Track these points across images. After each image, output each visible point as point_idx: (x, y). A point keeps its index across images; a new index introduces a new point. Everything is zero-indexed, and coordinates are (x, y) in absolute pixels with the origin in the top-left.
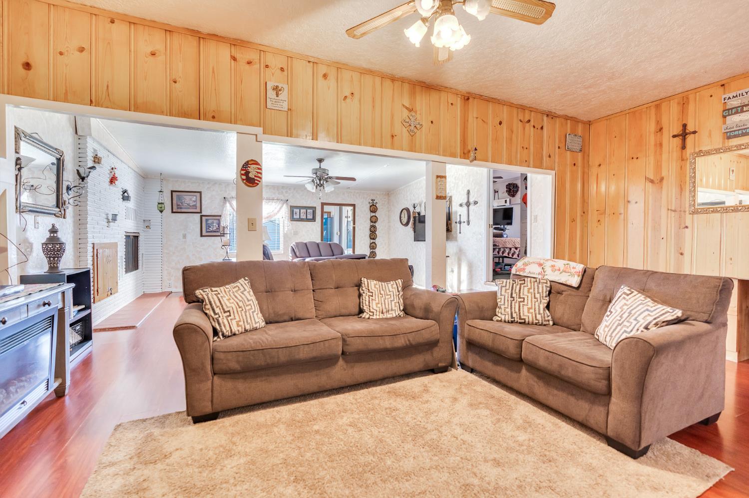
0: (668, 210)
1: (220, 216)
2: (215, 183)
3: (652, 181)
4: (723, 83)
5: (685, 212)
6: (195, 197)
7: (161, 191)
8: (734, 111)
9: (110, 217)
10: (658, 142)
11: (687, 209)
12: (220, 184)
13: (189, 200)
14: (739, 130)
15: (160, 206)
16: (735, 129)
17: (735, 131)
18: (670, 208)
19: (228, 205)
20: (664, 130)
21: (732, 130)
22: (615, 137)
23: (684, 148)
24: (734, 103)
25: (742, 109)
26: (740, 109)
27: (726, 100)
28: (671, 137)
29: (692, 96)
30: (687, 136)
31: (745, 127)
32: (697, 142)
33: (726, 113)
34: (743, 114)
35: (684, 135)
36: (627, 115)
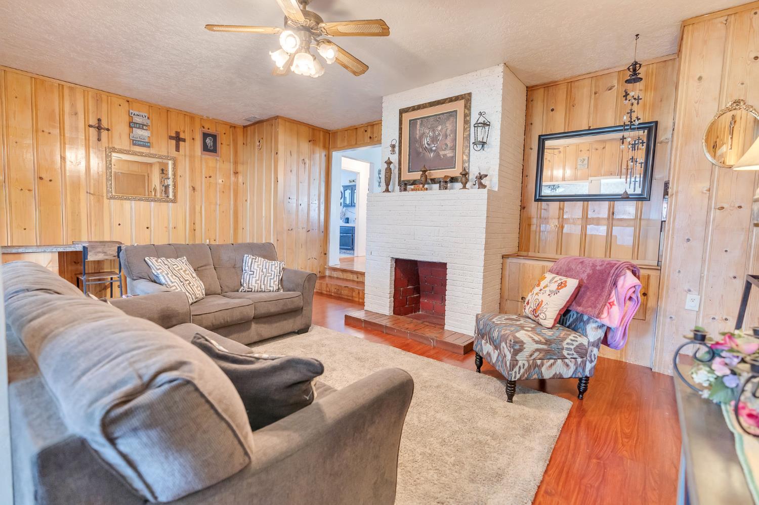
0: (87, 192)
4: (129, 100)
5: (103, 196)
8: (138, 126)
10: (73, 125)
11: (105, 195)
14: (141, 141)
16: (138, 139)
17: (139, 141)
18: (88, 192)
20: (79, 115)
21: (137, 139)
22: (16, 98)
23: (99, 140)
24: (137, 120)
25: (143, 127)
26: (141, 126)
27: (132, 115)
28: (87, 125)
29: (104, 97)
30: (102, 130)
31: (145, 141)
32: (110, 139)
33: (132, 125)
34: (144, 131)
35: (99, 128)
36: (33, 79)
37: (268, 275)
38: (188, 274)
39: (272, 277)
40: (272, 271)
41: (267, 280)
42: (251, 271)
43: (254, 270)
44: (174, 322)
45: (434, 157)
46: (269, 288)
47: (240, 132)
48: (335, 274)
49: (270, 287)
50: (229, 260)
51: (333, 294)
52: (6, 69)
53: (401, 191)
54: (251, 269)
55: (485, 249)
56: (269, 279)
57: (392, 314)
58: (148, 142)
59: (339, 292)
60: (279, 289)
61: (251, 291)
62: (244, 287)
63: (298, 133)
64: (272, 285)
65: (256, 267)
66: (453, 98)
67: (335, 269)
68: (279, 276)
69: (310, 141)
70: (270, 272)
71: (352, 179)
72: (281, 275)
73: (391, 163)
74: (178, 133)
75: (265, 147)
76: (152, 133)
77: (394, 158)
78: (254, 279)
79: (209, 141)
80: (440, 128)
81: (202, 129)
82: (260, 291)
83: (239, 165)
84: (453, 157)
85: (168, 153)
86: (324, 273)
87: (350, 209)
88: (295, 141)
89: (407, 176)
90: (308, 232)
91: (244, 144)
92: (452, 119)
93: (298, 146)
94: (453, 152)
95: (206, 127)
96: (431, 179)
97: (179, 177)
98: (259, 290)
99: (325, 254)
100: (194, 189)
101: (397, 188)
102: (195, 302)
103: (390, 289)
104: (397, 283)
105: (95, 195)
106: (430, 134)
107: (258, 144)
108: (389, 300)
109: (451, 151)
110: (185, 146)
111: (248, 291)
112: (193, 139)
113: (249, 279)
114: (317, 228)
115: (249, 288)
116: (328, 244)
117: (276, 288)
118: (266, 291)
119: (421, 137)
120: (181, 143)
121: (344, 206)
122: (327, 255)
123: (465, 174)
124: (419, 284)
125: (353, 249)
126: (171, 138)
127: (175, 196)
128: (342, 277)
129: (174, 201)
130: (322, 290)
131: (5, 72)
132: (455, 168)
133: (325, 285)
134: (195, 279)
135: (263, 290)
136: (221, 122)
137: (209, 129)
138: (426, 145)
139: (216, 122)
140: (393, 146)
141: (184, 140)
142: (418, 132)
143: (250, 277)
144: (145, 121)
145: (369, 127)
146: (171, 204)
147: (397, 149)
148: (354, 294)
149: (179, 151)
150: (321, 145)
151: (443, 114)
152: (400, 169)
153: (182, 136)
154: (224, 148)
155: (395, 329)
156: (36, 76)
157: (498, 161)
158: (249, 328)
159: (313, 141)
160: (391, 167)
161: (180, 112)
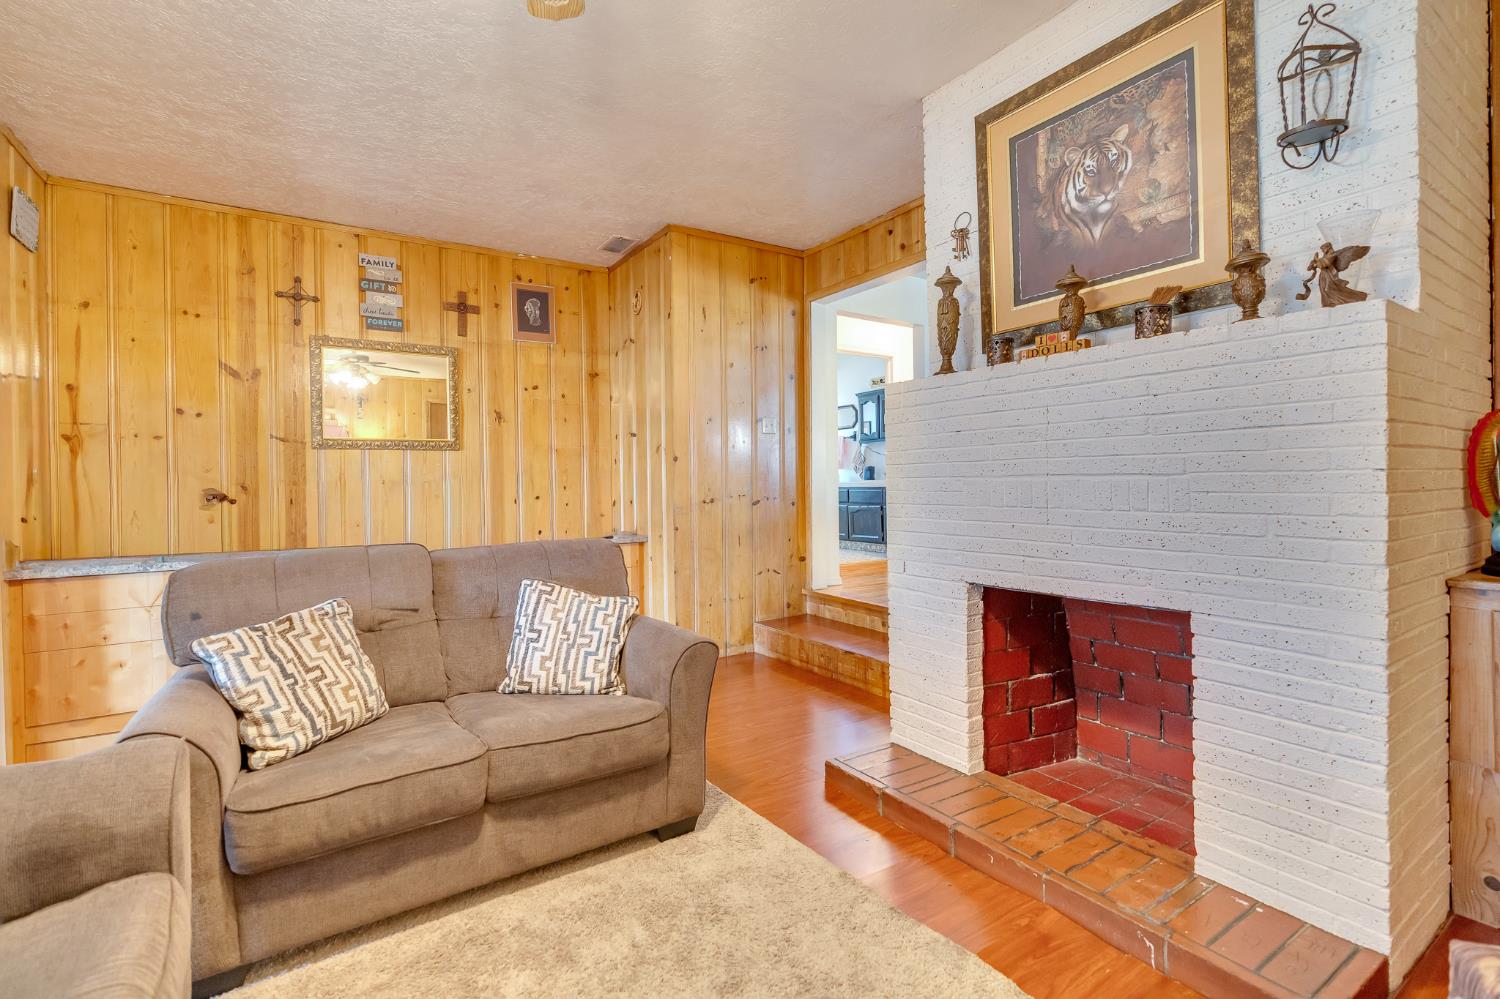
0: (272, 436)
3: (235, 374)
4: (359, 232)
5: (303, 443)
8: (376, 286)
10: (246, 295)
11: (308, 439)
14: (383, 319)
16: (378, 315)
17: (378, 318)
18: (274, 434)
20: (258, 273)
21: (374, 315)
22: (134, 248)
23: (297, 322)
24: (375, 273)
25: (386, 287)
26: (383, 285)
27: (364, 264)
28: (273, 294)
29: (308, 232)
30: (303, 302)
31: (390, 317)
32: (320, 319)
33: (365, 285)
34: (388, 296)
35: (297, 297)
36: (168, 207)
37: (580, 640)
38: (327, 648)
39: (593, 649)
40: (593, 628)
41: (577, 659)
42: (532, 630)
43: (539, 628)
44: (89, 876)
45: (1104, 238)
46: (579, 683)
47: (600, 281)
48: (827, 612)
49: (584, 678)
50: (477, 598)
51: (816, 669)
52: (115, 192)
53: (991, 362)
54: (532, 623)
55: (1389, 563)
56: (582, 654)
57: (981, 768)
58: (397, 320)
59: (831, 667)
60: (610, 685)
61: (529, 691)
62: (510, 678)
63: (720, 262)
64: (589, 673)
65: (547, 619)
66: (1173, 14)
67: (825, 599)
68: (614, 644)
69: (752, 281)
70: (587, 632)
71: (877, 376)
72: (622, 640)
73: (956, 282)
74: (462, 295)
75: (646, 306)
76: (406, 300)
77: (967, 270)
78: (538, 655)
79: (531, 308)
80: (1123, 133)
81: (517, 282)
82: (554, 693)
83: (600, 358)
84: (1183, 221)
85: (442, 340)
86: (801, 606)
87: (876, 446)
88: (715, 283)
89: (1010, 317)
90: (754, 504)
91: (610, 308)
92: (1170, 88)
93: (723, 294)
94: (1184, 201)
95: (525, 276)
96: (1099, 314)
97: (465, 391)
98: (551, 688)
99: (803, 559)
100: (499, 417)
101: (980, 358)
102: (330, 739)
103: (970, 686)
104: (992, 666)
105: (288, 441)
106: (1088, 162)
107: (633, 300)
108: (967, 722)
109: (1174, 200)
110: (479, 324)
111: (521, 692)
112: (497, 306)
113: (526, 653)
114: (777, 495)
115: (521, 683)
116: (808, 534)
117: (600, 682)
118: (570, 691)
119: (1057, 177)
120: (471, 318)
121: (863, 441)
122: (807, 561)
123: (1249, 264)
124: (1070, 665)
125: (883, 540)
126: (448, 307)
127: (457, 435)
128: (844, 619)
129: (456, 446)
130: (788, 655)
131: (114, 199)
132: (1195, 256)
133: (798, 642)
134: (348, 662)
135: (563, 690)
136: (558, 263)
137: (530, 281)
138: (1075, 204)
139: (549, 265)
140: (962, 235)
141: (476, 310)
142: (1041, 170)
143: (527, 649)
144: (395, 275)
145: (899, 221)
146: (449, 455)
147: (973, 242)
148: (870, 676)
149: (465, 335)
150: (783, 288)
151: (1132, 81)
152: (986, 300)
153: (471, 301)
154: (568, 322)
155: (992, 853)
156: (173, 201)
157: (1414, 189)
158: (473, 835)
159: (760, 280)
160: (955, 295)
161: (466, 249)
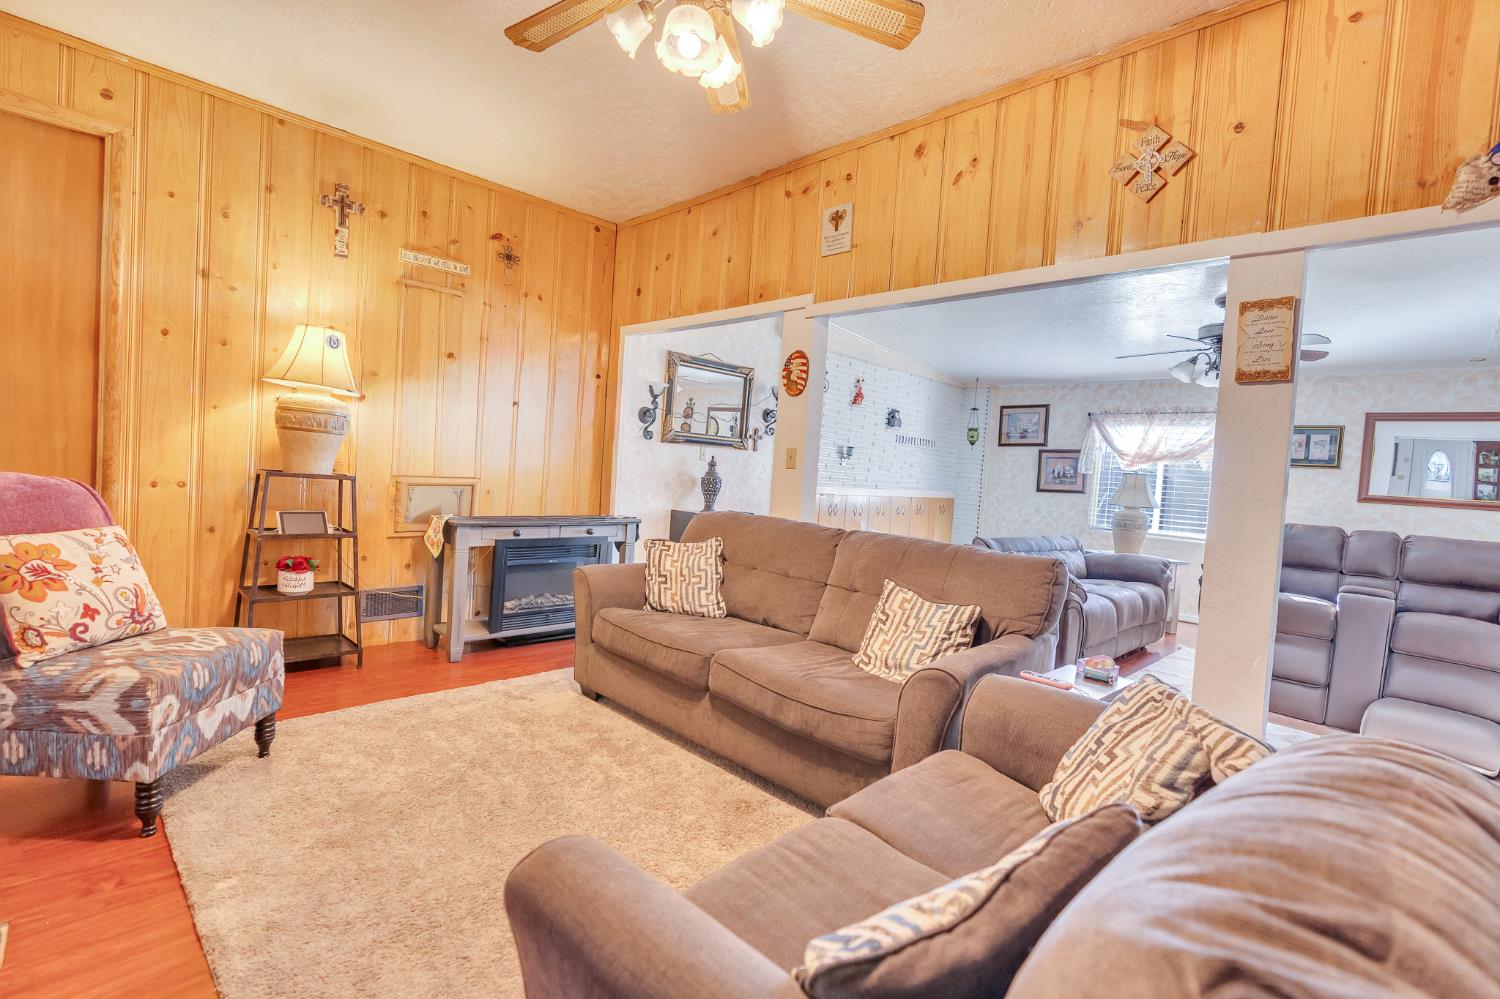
1: (1079, 451)
2: (1076, 386)
6: (1037, 416)
7: (975, 409)
9: (845, 450)
12: (1086, 387)
13: (1029, 421)
15: (971, 433)
19: (1095, 429)
